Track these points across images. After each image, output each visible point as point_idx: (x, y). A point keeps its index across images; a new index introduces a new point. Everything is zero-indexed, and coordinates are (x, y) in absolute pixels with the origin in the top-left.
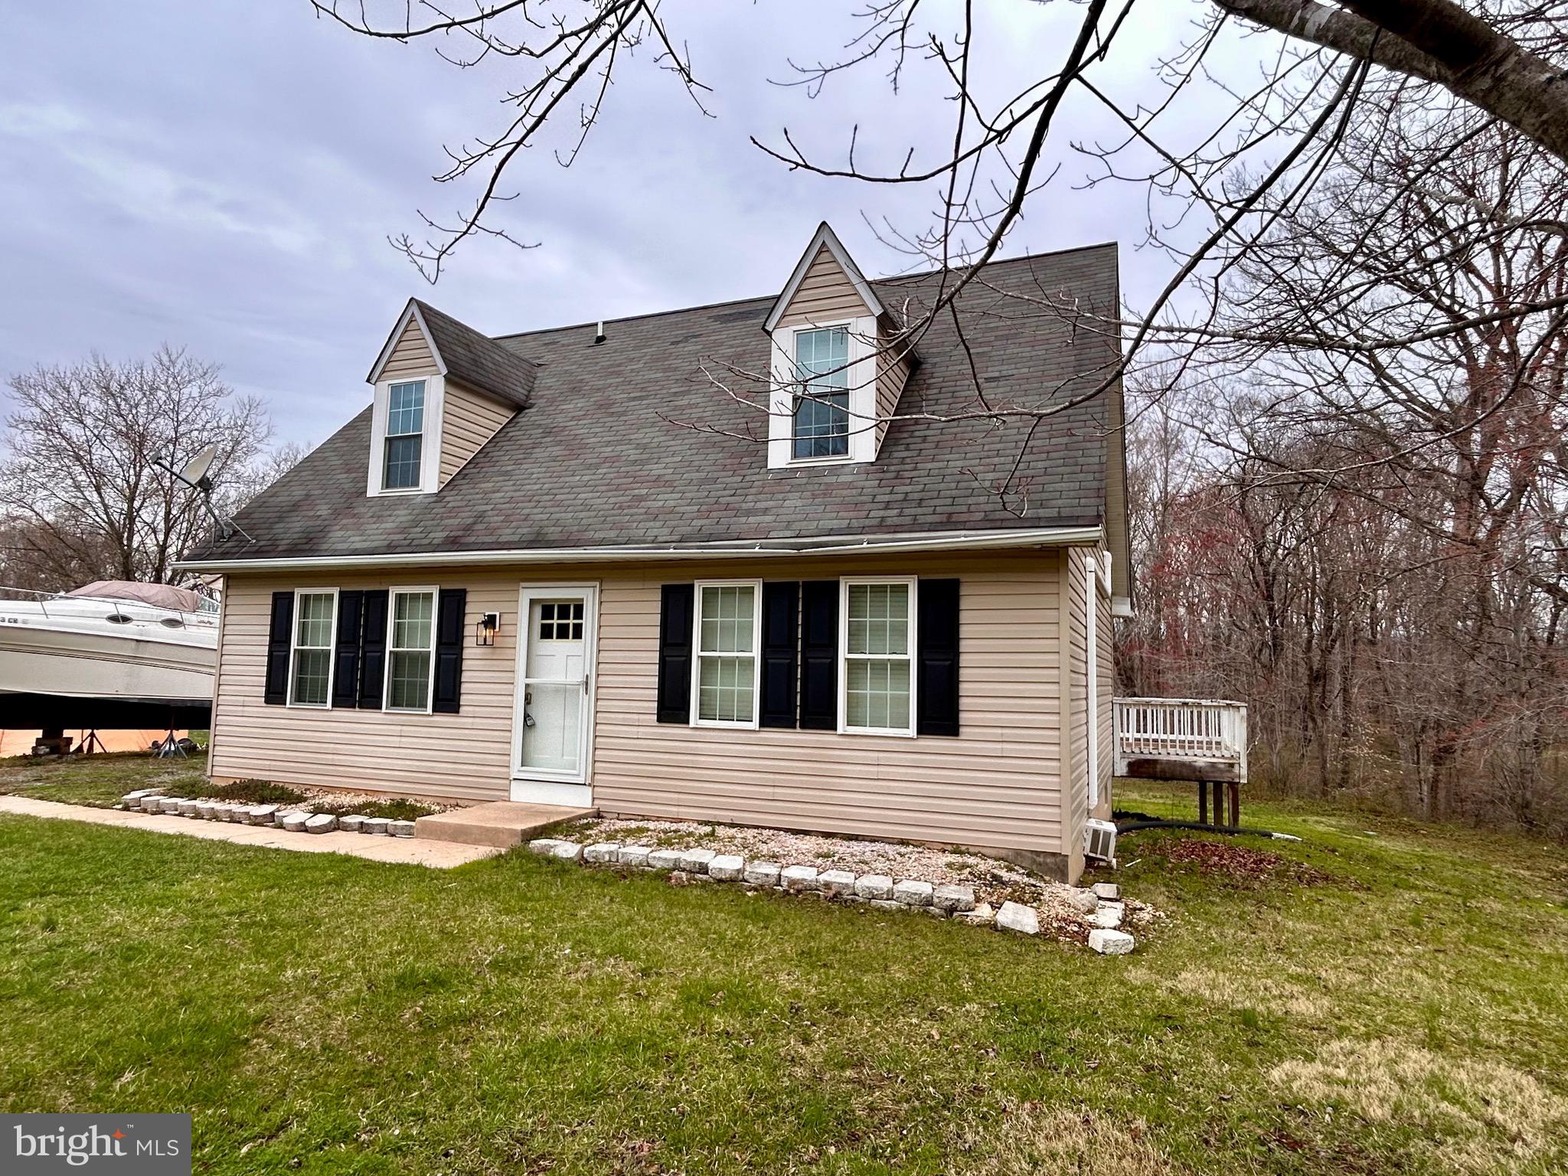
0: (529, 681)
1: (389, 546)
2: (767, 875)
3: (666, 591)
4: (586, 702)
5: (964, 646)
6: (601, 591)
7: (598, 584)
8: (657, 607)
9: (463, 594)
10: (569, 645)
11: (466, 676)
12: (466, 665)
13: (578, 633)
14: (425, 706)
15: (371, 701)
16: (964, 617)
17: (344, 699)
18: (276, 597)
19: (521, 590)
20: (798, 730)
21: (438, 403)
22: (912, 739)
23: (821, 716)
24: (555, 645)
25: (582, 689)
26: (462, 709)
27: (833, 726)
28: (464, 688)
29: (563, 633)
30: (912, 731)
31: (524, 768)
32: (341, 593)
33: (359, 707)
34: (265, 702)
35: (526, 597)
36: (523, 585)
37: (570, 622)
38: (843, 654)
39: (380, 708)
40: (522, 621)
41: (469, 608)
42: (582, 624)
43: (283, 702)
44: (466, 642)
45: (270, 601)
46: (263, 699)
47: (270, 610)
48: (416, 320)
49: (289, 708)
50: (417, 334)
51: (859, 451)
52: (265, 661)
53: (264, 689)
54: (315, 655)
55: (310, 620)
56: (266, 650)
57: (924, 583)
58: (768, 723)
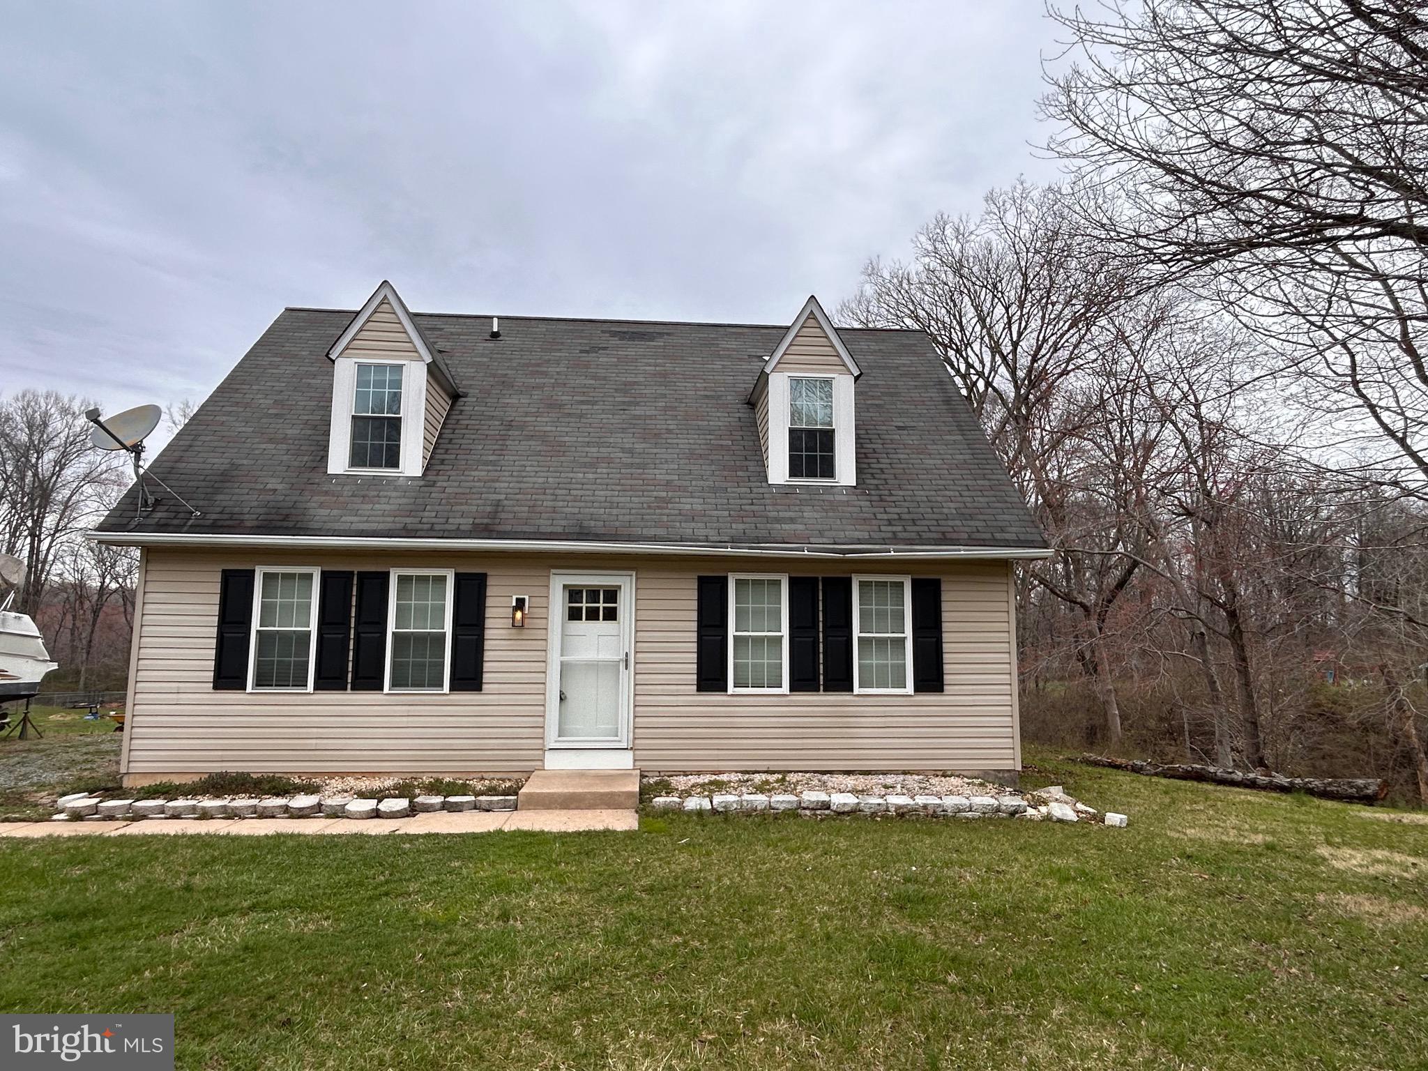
0: (565, 658)
1: (405, 528)
2: (879, 804)
3: (702, 581)
4: (626, 678)
5: (945, 626)
6: (637, 579)
7: (634, 573)
8: (695, 595)
9: (482, 577)
10: (601, 626)
11: (488, 655)
12: (488, 644)
13: (611, 615)
14: (441, 685)
15: (369, 680)
16: (945, 606)
17: (329, 680)
18: (227, 577)
19: (552, 577)
20: (821, 692)
21: (420, 390)
22: (910, 696)
23: (840, 681)
24: (583, 626)
25: (622, 666)
26: (485, 686)
27: (851, 689)
28: (487, 667)
29: (593, 615)
30: (910, 688)
31: (560, 739)
32: (323, 573)
33: (352, 689)
34: (215, 688)
35: (558, 584)
36: (553, 571)
37: (601, 605)
38: (856, 633)
39: (382, 689)
40: (558, 603)
41: (490, 591)
42: (616, 608)
43: (243, 687)
44: (488, 623)
45: (218, 578)
46: (211, 685)
47: (217, 588)
48: (390, 304)
49: (250, 694)
50: (391, 317)
51: (846, 477)
52: (213, 643)
53: (212, 674)
54: (285, 636)
55: (279, 600)
56: (213, 632)
57: (914, 582)
58: (794, 688)
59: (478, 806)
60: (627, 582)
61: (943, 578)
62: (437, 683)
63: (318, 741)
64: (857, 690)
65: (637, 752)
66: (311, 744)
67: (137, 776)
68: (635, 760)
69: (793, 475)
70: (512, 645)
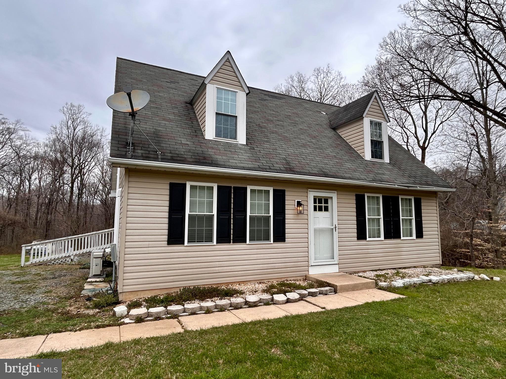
0: (315, 227)
3: (357, 196)
4: (336, 235)
7: (336, 192)
8: (355, 201)
9: (284, 191)
10: (324, 213)
11: (287, 226)
12: (287, 221)
13: (326, 209)
15: (240, 238)
16: (422, 207)
17: (223, 238)
19: (309, 192)
20: (393, 239)
21: (244, 105)
22: (415, 239)
23: (397, 235)
24: (318, 213)
25: (334, 230)
27: (400, 238)
28: (287, 231)
29: (320, 209)
30: (415, 237)
31: (316, 261)
32: (218, 186)
33: (233, 243)
34: (168, 244)
35: (312, 195)
36: (309, 190)
37: (323, 205)
38: (401, 218)
39: (246, 242)
40: (311, 204)
41: (287, 198)
42: (328, 206)
43: (183, 243)
44: (287, 212)
45: (168, 187)
46: (166, 242)
47: (168, 192)
48: (229, 62)
49: (186, 246)
50: (230, 69)
51: (387, 159)
52: (166, 221)
53: (167, 237)
54: (200, 218)
55: (198, 199)
56: (167, 215)
57: (415, 199)
58: (386, 237)
59: (321, 293)
60: (334, 195)
61: (422, 198)
62: (268, 239)
63: (219, 268)
64: (402, 238)
65: (340, 265)
66: (216, 270)
67: (127, 293)
68: (339, 268)
69: (372, 157)
70: (295, 222)
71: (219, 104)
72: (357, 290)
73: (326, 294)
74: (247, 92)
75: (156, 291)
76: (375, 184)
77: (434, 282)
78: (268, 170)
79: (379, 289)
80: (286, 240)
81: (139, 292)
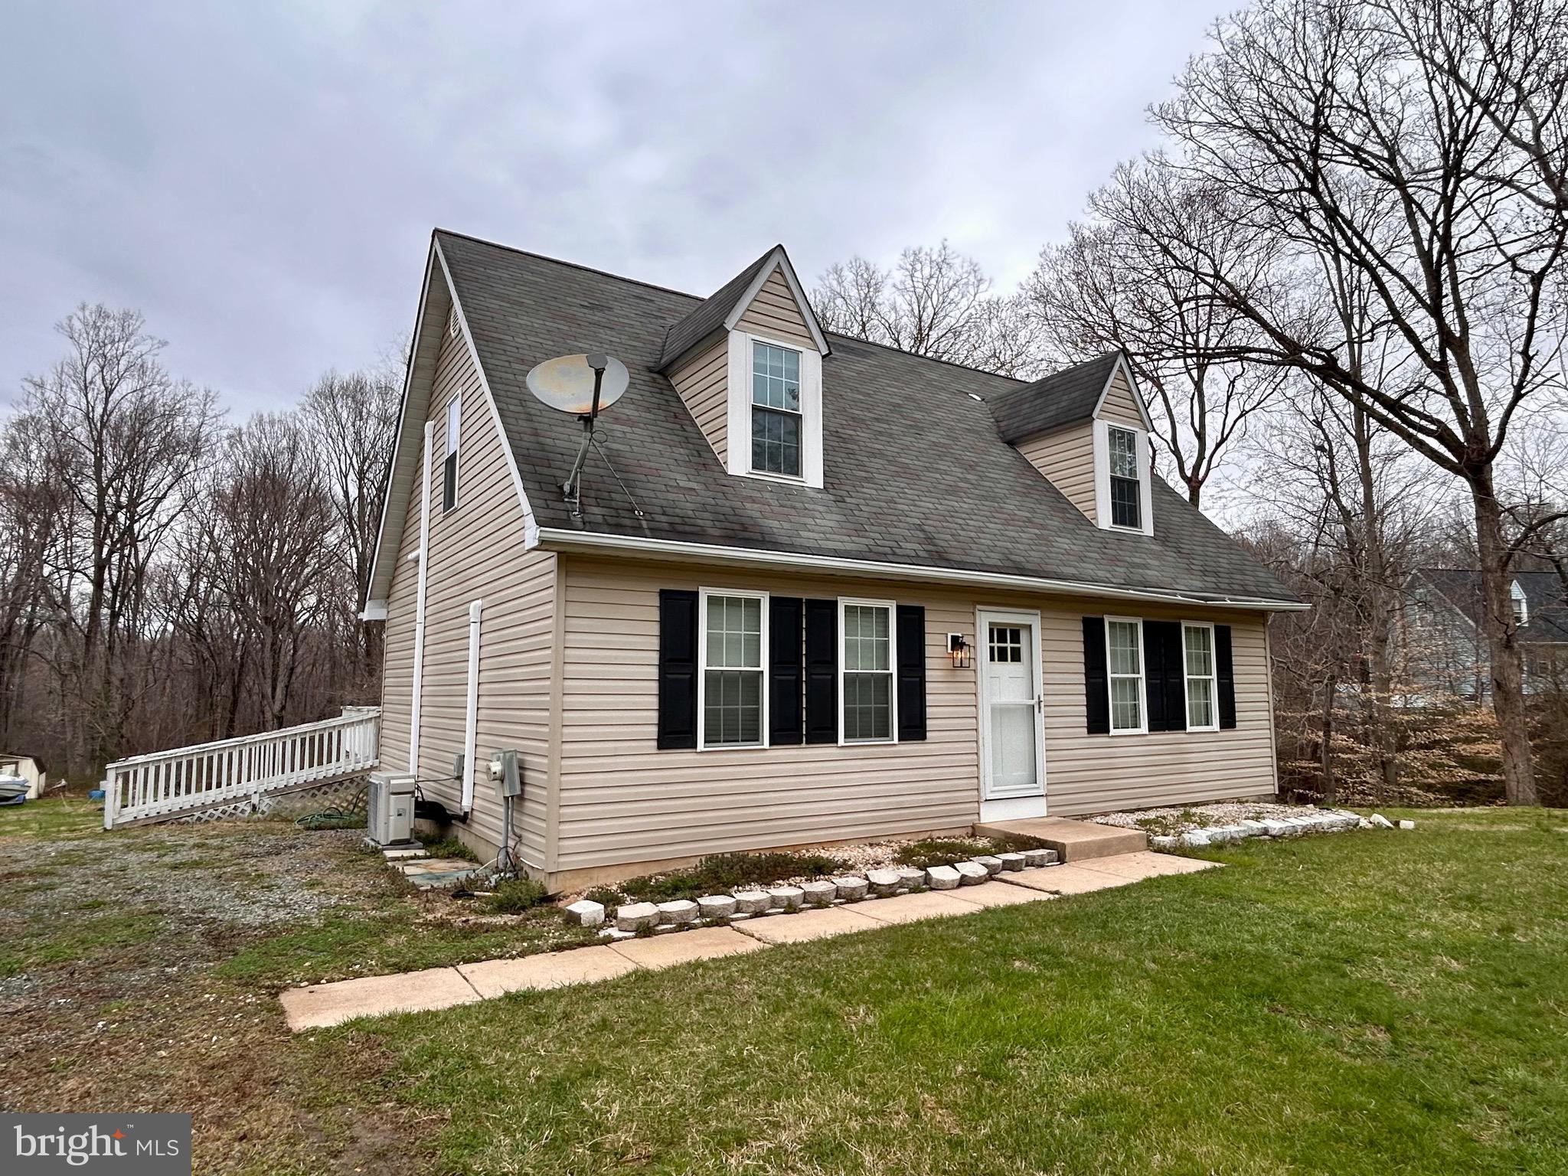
0: (993, 701)
3: (1086, 622)
4: (1040, 721)
5: (1234, 669)
6: (1041, 618)
7: (1039, 613)
8: (1081, 636)
9: (920, 611)
10: (1009, 667)
11: (929, 699)
12: (929, 687)
13: (1016, 656)
14: (891, 735)
15: (824, 734)
16: (1234, 651)
17: (786, 732)
18: (667, 596)
19: (977, 613)
20: (1166, 731)
22: (1218, 732)
23: (1179, 720)
24: (998, 665)
25: (1036, 709)
27: (1184, 727)
28: (929, 712)
29: (1003, 657)
30: (1217, 725)
31: (996, 788)
32: (772, 599)
33: (807, 743)
34: (660, 747)
35: (985, 619)
36: (979, 607)
37: (1009, 645)
38: (1186, 677)
39: (836, 741)
40: (983, 644)
41: (928, 627)
42: (1019, 648)
43: (694, 744)
44: (929, 663)
45: (656, 601)
46: (655, 743)
47: (655, 615)
48: (782, 274)
49: (701, 752)
50: (783, 291)
51: (1147, 528)
52: (654, 687)
53: (655, 729)
54: (731, 679)
55: (724, 632)
56: (654, 672)
57: (1216, 628)
58: (1153, 728)
59: (1030, 863)
60: (1035, 621)
61: (1233, 626)
62: (885, 732)
64: (1189, 729)
65: (1050, 798)
68: (1049, 807)
69: (1115, 522)
70: (948, 688)
71: (758, 383)
72: (1109, 855)
73: (1042, 866)
74: (825, 352)
75: (635, 868)
76: (1132, 593)
77: (1274, 833)
78: (891, 558)
79: (1155, 851)
80: (928, 734)
81: (596, 870)
